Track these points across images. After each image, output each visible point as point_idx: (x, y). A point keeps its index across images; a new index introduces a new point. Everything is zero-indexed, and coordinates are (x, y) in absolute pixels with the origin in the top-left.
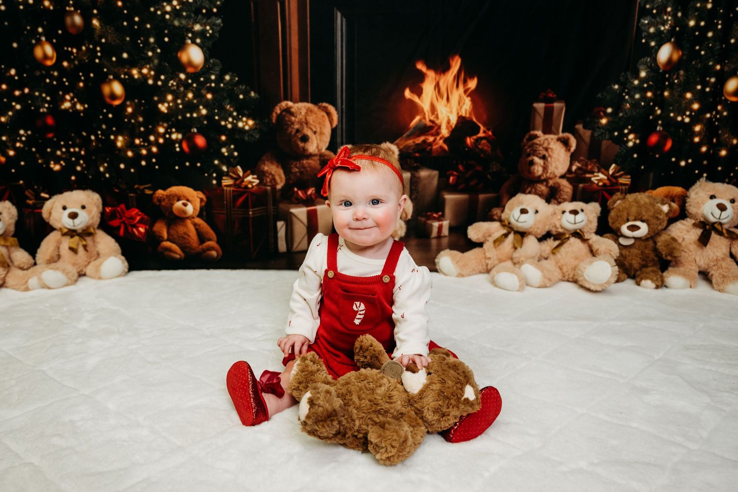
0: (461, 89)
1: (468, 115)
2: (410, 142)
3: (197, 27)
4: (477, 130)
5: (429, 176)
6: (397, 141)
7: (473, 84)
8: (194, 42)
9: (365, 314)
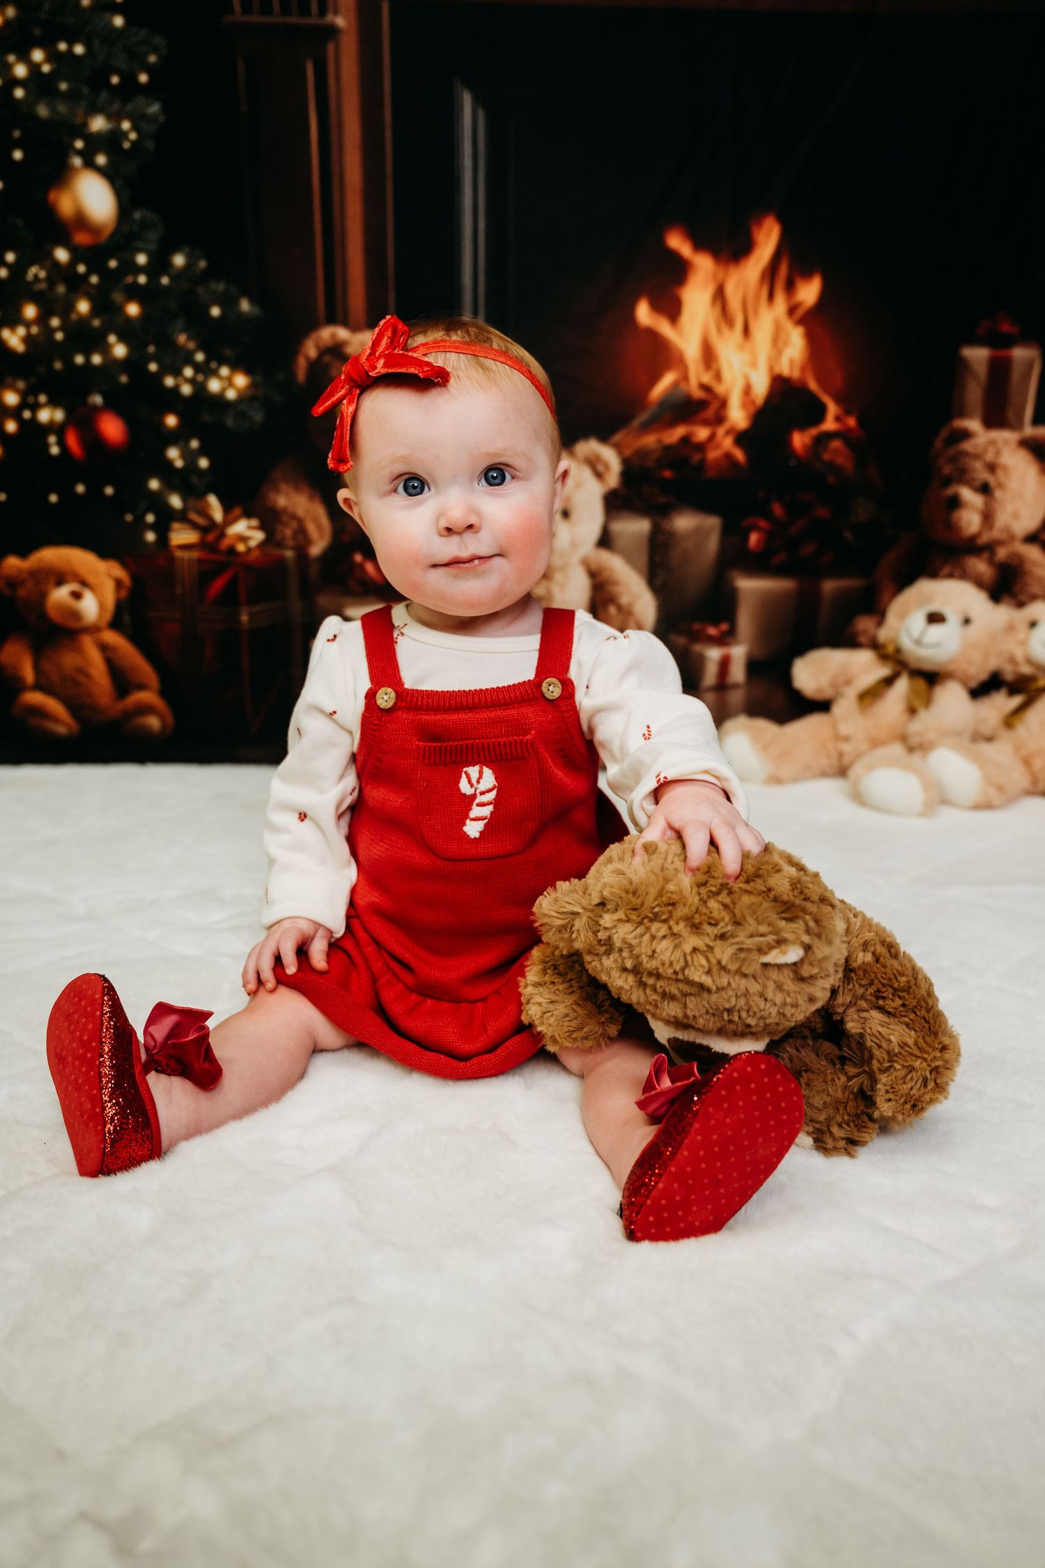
0: (781, 305)
1: (796, 374)
2: (650, 440)
3: (98, 124)
4: (819, 413)
5: (698, 532)
6: (618, 437)
7: (809, 292)
8: (89, 164)
9: (497, 803)
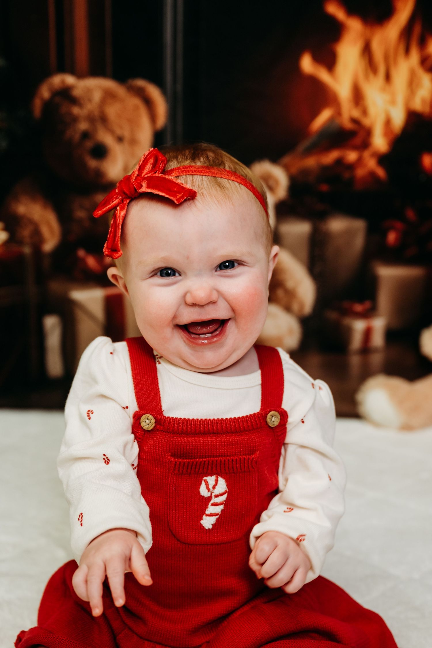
0: (415, 57)
2: (311, 162)
6: (286, 160)
9: (226, 503)
